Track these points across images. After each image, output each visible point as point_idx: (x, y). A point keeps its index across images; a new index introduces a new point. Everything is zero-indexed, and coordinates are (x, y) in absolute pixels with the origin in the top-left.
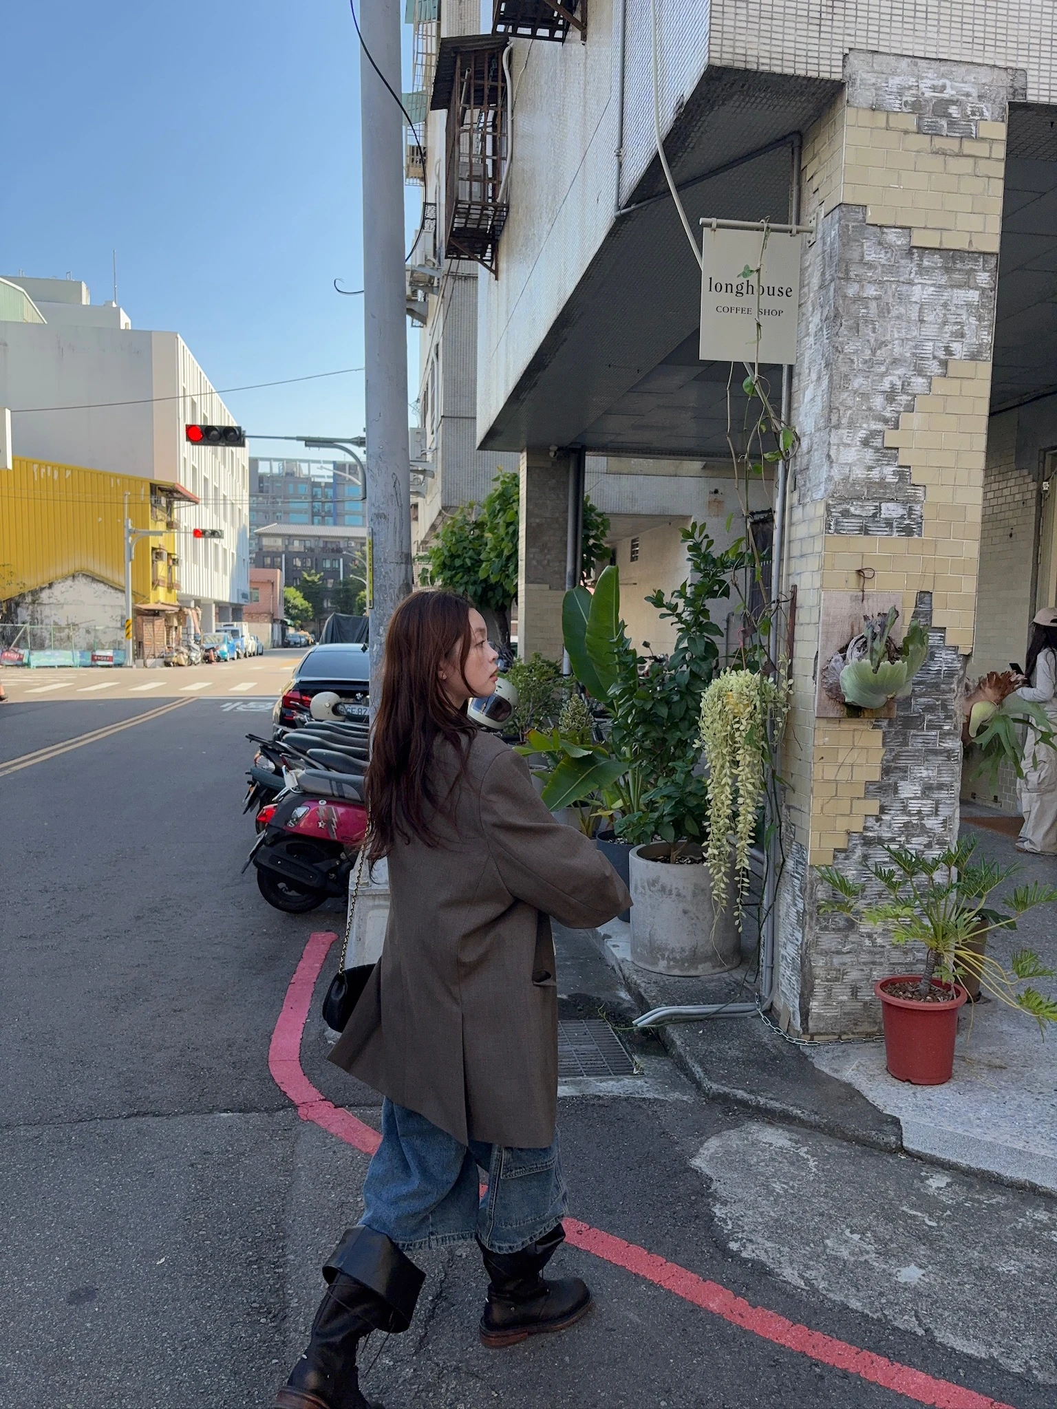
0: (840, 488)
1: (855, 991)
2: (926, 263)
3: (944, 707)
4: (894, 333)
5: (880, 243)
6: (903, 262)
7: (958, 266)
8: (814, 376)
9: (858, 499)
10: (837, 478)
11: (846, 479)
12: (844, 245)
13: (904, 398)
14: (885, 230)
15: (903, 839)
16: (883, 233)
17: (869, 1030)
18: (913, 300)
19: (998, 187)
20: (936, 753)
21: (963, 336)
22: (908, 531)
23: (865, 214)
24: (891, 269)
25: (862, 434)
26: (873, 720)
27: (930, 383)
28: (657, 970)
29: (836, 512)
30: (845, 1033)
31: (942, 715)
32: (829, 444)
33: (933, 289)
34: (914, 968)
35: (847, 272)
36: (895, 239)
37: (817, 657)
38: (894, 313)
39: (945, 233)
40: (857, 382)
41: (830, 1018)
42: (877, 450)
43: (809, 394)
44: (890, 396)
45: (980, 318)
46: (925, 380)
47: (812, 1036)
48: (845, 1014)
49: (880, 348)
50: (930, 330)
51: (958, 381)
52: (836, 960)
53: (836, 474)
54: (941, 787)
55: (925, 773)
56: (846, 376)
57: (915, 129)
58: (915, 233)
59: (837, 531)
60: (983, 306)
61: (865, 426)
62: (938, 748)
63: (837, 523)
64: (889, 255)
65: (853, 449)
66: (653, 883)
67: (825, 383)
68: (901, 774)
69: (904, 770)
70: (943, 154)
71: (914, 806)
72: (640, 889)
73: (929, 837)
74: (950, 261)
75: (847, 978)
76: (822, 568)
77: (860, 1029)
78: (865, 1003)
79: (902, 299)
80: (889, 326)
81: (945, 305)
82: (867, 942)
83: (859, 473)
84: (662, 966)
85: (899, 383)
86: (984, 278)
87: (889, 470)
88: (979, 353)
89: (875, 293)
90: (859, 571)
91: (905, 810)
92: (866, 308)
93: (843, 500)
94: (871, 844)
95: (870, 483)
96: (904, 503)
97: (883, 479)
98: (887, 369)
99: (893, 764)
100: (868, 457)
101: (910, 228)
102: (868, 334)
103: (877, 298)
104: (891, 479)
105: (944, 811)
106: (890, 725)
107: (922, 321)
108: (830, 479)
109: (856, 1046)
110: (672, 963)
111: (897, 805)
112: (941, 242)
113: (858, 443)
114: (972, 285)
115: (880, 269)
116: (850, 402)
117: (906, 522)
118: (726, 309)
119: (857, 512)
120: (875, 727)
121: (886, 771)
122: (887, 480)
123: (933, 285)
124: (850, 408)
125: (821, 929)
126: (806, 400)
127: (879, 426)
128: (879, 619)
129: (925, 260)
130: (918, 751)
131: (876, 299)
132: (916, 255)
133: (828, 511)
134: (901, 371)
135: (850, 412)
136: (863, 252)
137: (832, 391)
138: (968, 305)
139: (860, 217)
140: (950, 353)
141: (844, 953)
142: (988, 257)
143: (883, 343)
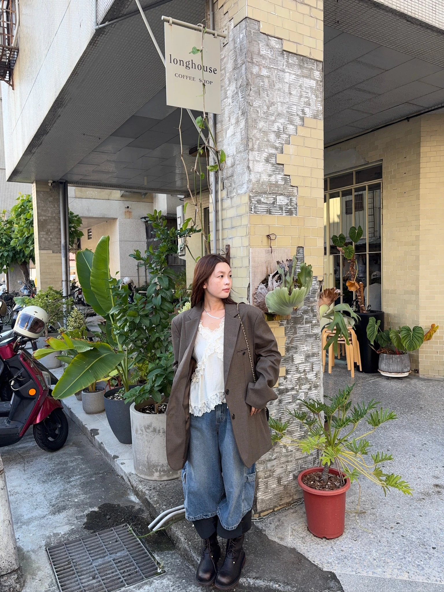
0: (256, 186)
1: (279, 480)
2: (290, 61)
3: (312, 310)
4: (277, 98)
5: (267, 45)
6: (279, 58)
7: (305, 65)
8: (233, 121)
9: (265, 193)
10: (254, 180)
11: (258, 181)
12: (250, 43)
13: (284, 136)
14: (270, 38)
15: (298, 387)
16: (269, 39)
17: (288, 501)
18: (286, 81)
19: (321, 25)
20: (310, 336)
21: (309, 105)
22: (290, 212)
23: (259, 26)
24: (274, 61)
25: (265, 155)
26: (279, 321)
27: (296, 129)
28: (153, 478)
29: (254, 201)
30: (276, 507)
31: (311, 315)
32: (248, 160)
33: (294, 76)
34: (308, 459)
35: (252, 59)
36: (275, 44)
37: (249, 286)
38: (277, 87)
39: (298, 45)
40: (261, 124)
41: (268, 500)
42: (273, 165)
43: (230, 132)
44: (278, 134)
45: (317, 97)
46: (293, 127)
47: (260, 513)
48: (275, 495)
49: (271, 106)
50: (295, 99)
51: (309, 129)
52: (269, 465)
53: (253, 177)
54: (313, 355)
55: (306, 348)
56: (255, 120)
58: (285, 42)
59: (255, 212)
60: (318, 90)
61: (266, 150)
62: (311, 333)
63: (255, 208)
64: (272, 53)
65: (261, 164)
66: (148, 427)
67: (242, 124)
68: (295, 350)
69: (296, 348)
71: (301, 368)
72: (140, 432)
73: (310, 384)
74: (301, 62)
75: (276, 474)
76: (248, 234)
77: (283, 502)
78: (285, 486)
79: (281, 80)
80: (275, 95)
81: (301, 86)
82: (284, 450)
83: (265, 178)
84: (156, 476)
85: (282, 127)
86: (318, 74)
87: (279, 177)
88: (318, 115)
89: (267, 74)
90: (268, 236)
91: (298, 371)
92: (263, 82)
93: (258, 194)
94: (283, 393)
95: (270, 184)
96: (288, 196)
97: (277, 182)
98: (276, 119)
99: (290, 345)
100: (269, 169)
101: (281, 39)
102: (265, 97)
103: (268, 77)
104: (281, 182)
105: (316, 368)
106: (288, 323)
107: (290, 94)
108: (250, 181)
109: (284, 514)
110: (162, 473)
111: (294, 368)
112: (297, 50)
113: (264, 160)
114: (312, 77)
115: (268, 60)
116: (258, 136)
117: (289, 207)
118: (180, 76)
119: (265, 201)
120: (281, 325)
121: (288, 350)
122: (279, 183)
123: (294, 74)
124: (258, 139)
126: (228, 136)
127: (273, 151)
128: (286, 263)
129: (290, 59)
130: (302, 336)
132: (285, 55)
133: (250, 200)
134: (282, 121)
135: (258, 142)
136: (259, 49)
137: (248, 129)
138: (311, 88)
139: (257, 27)
140: (304, 113)
141: (272, 460)
142: (318, 63)
143: (272, 103)
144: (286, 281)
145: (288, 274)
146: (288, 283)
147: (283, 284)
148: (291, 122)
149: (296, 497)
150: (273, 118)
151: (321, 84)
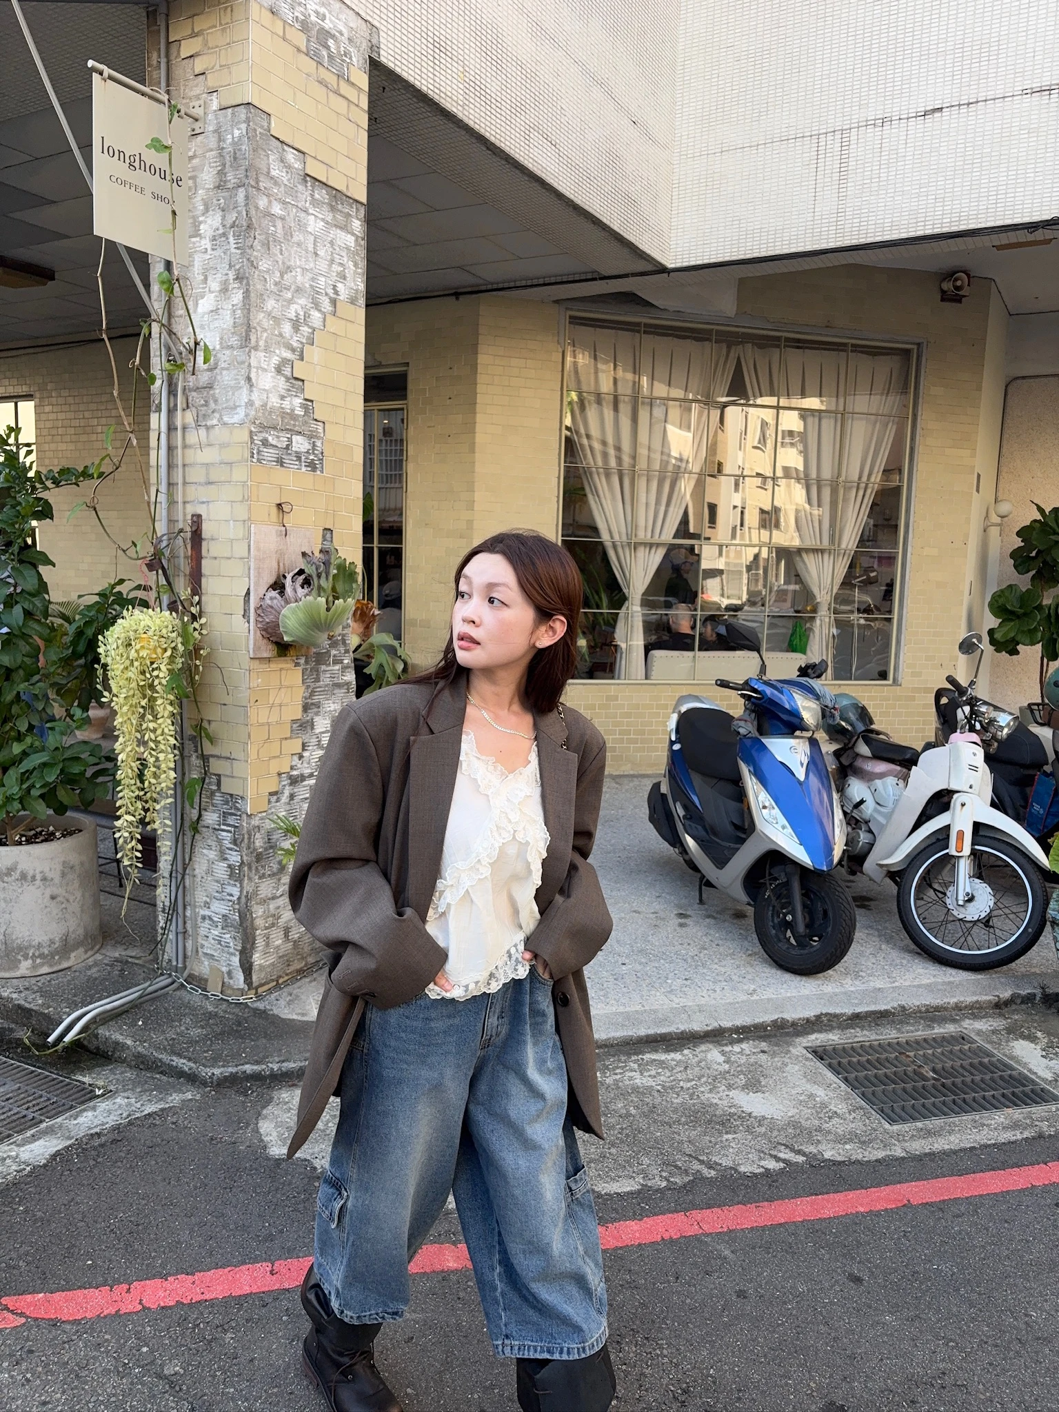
0: (260, 414)
1: (287, 933)
2: (317, 195)
3: (343, 642)
4: (296, 259)
5: (282, 161)
6: (300, 187)
7: (340, 207)
9: (275, 428)
10: (258, 403)
11: (265, 405)
12: (253, 150)
13: (306, 330)
14: (285, 147)
16: (284, 150)
17: (298, 967)
18: (309, 230)
19: (364, 136)
20: (338, 686)
21: (345, 278)
22: (312, 466)
23: (269, 124)
25: (275, 360)
26: (296, 658)
27: (325, 320)
29: (257, 440)
30: (280, 977)
31: (342, 649)
32: (249, 365)
33: (322, 224)
35: (257, 181)
36: (293, 160)
37: (248, 593)
38: (295, 239)
39: (330, 169)
40: (270, 304)
41: (269, 966)
42: (288, 379)
43: (205, 305)
44: (296, 325)
45: (356, 265)
46: (319, 315)
47: (256, 989)
48: (280, 957)
49: (286, 273)
50: (323, 265)
51: (344, 322)
52: (272, 906)
53: (256, 398)
55: (333, 707)
56: (262, 295)
57: (304, 49)
58: (309, 160)
59: (259, 461)
60: (358, 253)
61: (277, 351)
62: (340, 681)
63: (259, 452)
64: (289, 176)
65: (270, 374)
67: (237, 297)
68: (316, 710)
69: (318, 705)
70: (327, 87)
74: (333, 199)
75: (282, 921)
76: (248, 499)
77: (292, 969)
78: (295, 942)
79: (302, 227)
80: (292, 252)
83: (274, 401)
85: (302, 313)
86: (357, 225)
88: (356, 299)
89: (280, 212)
90: (279, 505)
91: (319, 745)
92: (274, 226)
93: (264, 428)
94: (297, 782)
95: (283, 414)
96: (310, 437)
97: (293, 410)
98: (293, 296)
99: (309, 701)
100: (281, 386)
101: (304, 153)
102: (277, 255)
103: (283, 219)
104: (300, 412)
106: (307, 662)
107: (316, 254)
108: (250, 403)
109: (295, 986)
110: (38, 961)
111: (314, 741)
112: (327, 178)
113: (273, 370)
114: (349, 229)
115: (282, 189)
116: (265, 324)
117: (311, 457)
118: (119, 181)
119: (274, 443)
120: (297, 665)
121: (306, 708)
122: (296, 412)
123: (323, 220)
124: (266, 330)
125: (260, 878)
126: (201, 310)
127: (288, 355)
128: (319, 557)
129: (316, 192)
130: (326, 686)
131: (281, 218)
132: (309, 184)
133: (251, 438)
134: (302, 301)
135: (265, 335)
136: (269, 165)
137: (249, 309)
138: (348, 248)
139: (266, 124)
140: (336, 293)
141: (278, 897)
142: (359, 205)
143: (288, 268)
144: (320, 587)
145: (324, 575)
146: (324, 590)
147: (315, 592)
148: (317, 306)
149: (311, 960)
150: (289, 295)
151: (362, 243)
